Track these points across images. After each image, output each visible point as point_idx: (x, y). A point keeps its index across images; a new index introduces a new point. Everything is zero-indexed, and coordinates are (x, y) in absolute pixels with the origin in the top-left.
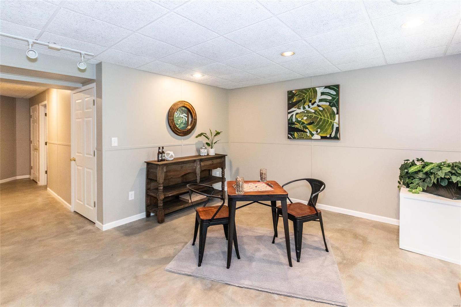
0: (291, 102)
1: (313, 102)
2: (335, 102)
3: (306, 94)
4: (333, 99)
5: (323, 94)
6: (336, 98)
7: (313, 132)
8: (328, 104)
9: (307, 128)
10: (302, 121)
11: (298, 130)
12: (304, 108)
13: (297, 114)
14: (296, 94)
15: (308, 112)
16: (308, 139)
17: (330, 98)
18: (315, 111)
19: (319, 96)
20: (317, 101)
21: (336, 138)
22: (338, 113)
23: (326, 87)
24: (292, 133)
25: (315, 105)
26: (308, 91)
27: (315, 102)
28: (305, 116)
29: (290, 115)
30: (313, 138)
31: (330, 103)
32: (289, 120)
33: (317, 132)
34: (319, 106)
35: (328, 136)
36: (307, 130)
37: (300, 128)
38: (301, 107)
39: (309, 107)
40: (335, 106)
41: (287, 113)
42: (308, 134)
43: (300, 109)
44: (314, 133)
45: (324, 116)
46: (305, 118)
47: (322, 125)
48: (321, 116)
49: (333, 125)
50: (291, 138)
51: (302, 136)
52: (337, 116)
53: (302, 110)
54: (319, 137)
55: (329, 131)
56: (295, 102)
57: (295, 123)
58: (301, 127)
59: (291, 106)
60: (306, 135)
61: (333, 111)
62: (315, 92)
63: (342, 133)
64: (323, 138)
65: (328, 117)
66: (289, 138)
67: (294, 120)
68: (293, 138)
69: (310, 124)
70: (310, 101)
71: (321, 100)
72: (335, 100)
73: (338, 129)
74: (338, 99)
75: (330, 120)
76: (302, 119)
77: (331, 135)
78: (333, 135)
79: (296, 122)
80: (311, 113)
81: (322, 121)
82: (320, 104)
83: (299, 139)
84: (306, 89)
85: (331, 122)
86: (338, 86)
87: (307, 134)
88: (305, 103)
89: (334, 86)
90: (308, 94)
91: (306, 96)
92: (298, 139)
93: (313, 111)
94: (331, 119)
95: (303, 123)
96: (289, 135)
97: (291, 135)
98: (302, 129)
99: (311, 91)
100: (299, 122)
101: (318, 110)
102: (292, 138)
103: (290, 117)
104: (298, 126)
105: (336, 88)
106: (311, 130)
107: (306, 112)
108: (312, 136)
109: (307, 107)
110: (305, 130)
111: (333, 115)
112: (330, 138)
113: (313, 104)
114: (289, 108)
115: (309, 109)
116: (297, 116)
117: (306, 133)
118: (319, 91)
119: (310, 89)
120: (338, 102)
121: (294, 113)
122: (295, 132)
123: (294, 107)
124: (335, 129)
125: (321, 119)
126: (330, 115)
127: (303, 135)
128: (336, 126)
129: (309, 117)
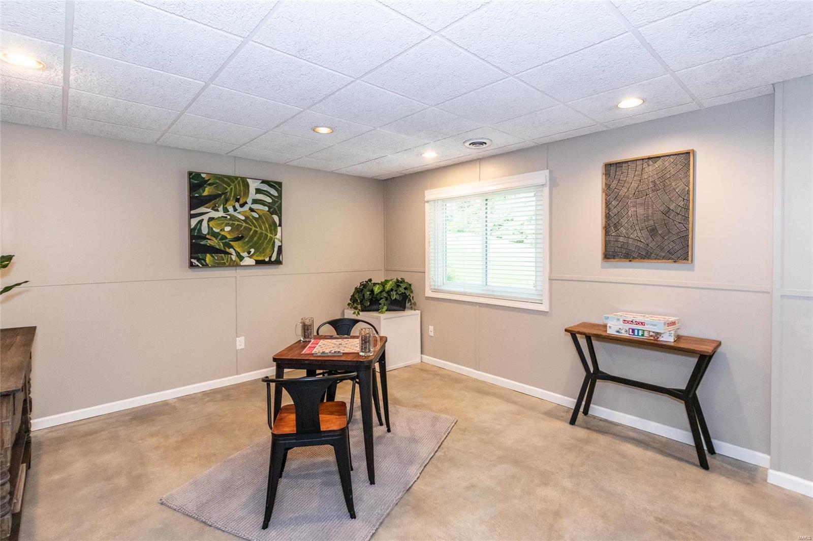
0: (197, 195)
1: (242, 201)
2: (276, 208)
3: (229, 186)
4: (274, 202)
5: (258, 191)
6: (277, 202)
7: (242, 254)
8: (266, 208)
9: (232, 247)
10: (223, 233)
11: (213, 250)
12: (225, 210)
13: (211, 219)
14: (209, 182)
15: (233, 218)
16: (233, 266)
17: (269, 200)
18: (245, 217)
19: (252, 195)
20: (249, 201)
21: (278, 262)
22: (280, 225)
23: (264, 182)
24: (200, 256)
25: (246, 208)
26: (233, 182)
27: (246, 203)
28: (227, 225)
29: (194, 222)
30: (242, 263)
31: (270, 208)
32: (192, 231)
33: (249, 253)
34: (252, 210)
35: (267, 259)
36: (231, 250)
37: (218, 247)
38: (219, 207)
39: (235, 210)
40: (277, 214)
41: (187, 216)
42: (234, 257)
43: (217, 210)
44: (245, 254)
45: (261, 228)
46: (228, 229)
47: (256, 243)
48: (255, 227)
49: (274, 242)
50: (198, 266)
51: (222, 261)
52: (279, 228)
53: (221, 213)
54: (251, 262)
55: (268, 251)
56: (206, 196)
57: (207, 236)
58: (219, 245)
59: (195, 203)
60: (229, 259)
61: (274, 223)
62: (247, 186)
63: (285, 257)
64: (258, 263)
65: (266, 230)
66: (192, 265)
67: (205, 230)
68: (203, 265)
69: (237, 239)
70: (238, 200)
71: (255, 201)
72: (277, 205)
73: (280, 248)
74: (281, 203)
75: (269, 235)
76: (221, 230)
77: (270, 257)
78: (274, 258)
79: (208, 234)
80: (239, 220)
81: (257, 235)
82: (255, 206)
83: (215, 267)
84: (229, 177)
85: (271, 238)
86: (280, 184)
87: (231, 257)
88: (227, 201)
89: (275, 182)
90: (232, 186)
91: (229, 189)
92: (213, 266)
93: (243, 218)
94: (271, 233)
95: (224, 237)
96: (193, 260)
97: (199, 260)
98: (222, 249)
99: (239, 183)
100: (215, 235)
101: (251, 217)
102: (201, 266)
103: (197, 225)
104: (214, 242)
105: (277, 186)
106: (238, 250)
107: (229, 217)
108: (241, 261)
109: (231, 209)
110: (227, 250)
111: (273, 227)
112: (270, 263)
113: (242, 206)
114: (192, 206)
115: (235, 214)
116: (211, 224)
117: (229, 256)
118: (253, 185)
119: (236, 178)
120: (280, 207)
121: (205, 218)
122: (207, 253)
123: (205, 206)
124: (276, 249)
125: (256, 232)
126: (270, 226)
127: (224, 260)
128: (277, 243)
129: (235, 228)
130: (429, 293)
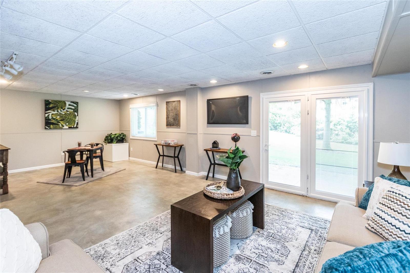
0: (47, 107)
1: (63, 108)
2: (76, 110)
3: (59, 104)
4: (75, 108)
5: (69, 105)
6: (76, 108)
7: (63, 125)
8: (73, 110)
9: (60, 123)
10: (57, 118)
11: (53, 124)
12: (58, 111)
13: (52, 114)
14: (52, 103)
15: (60, 114)
16: (60, 129)
17: (73, 108)
18: (65, 113)
19: (67, 106)
20: (66, 108)
21: (77, 127)
22: (78, 116)
23: (71, 102)
24: (49, 125)
25: (65, 110)
26: (60, 102)
27: (65, 109)
28: (58, 116)
29: (47, 115)
30: (63, 128)
31: (74, 110)
32: (46, 118)
33: (66, 124)
34: (67, 111)
35: (73, 127)
36: (60, 124)
37: (55, 123)
38: (55, 110)
39: (61, 111)
40: (76, 112)
41: (44, 113)
42: (61, 126)
43: (55, 111)
44: (64, 125)
45: (70, 116)
46: (58, 117)
47: (69, 121)
48: (68, 116)
49: (75, 121)
50: (48, 129)
51: (56, 127)
52: (77, 117)
53: (56, 112)
54: (67, 127)
55: (73, 124)
56: (50, 107)
57: (51, 120)
58: (55, 122)
59: (47, 109)
61: (75, 115)
62: (65, 104)
63: (79, 126)
64: (70, 128)
65: (72, 117)
66: (46, 128)
67: (50, 117)
68: (50, 128)
69: (62, 120)
70: (62, 108)
71: (68, 108)
72: (76, 109)
73: (77, 123)
74: (78, 109)
75: (73, 119)
76: (56, 117)
77: (74, 126)
78: (75, 126)
79: (51, 119)
80: (62, 114)
81: (69, 119)
82: (68, 110)
83: (54, 129)
84: (59, 101)
85: (74, 120)
86: (78, 103)
87: (59, 126)
88: (58, 108)
89: (75, 102)
90: (60, 104)
91: (59, 105)
92: (53, 129)
93: (64, 114)
94: (74, 118)
95: (57, 120)
96: (46, 127)
97: (48, 127)
98: (56, 123)
99: (62, 103)
100: (54, 119)
101: (67, 113)
102: (49, 128)
103: (48, 116)
104: (53, 121)
105: (77, 103)
106: (62, 124)
107: (59, 113)
108: (63, 127)
109: (59, 111)
110: (58, 124)
111: (75, 116)
112: (74, 128)
113: (64, 110)
114: (46, 110)
115: (61, 112)
116: (53, 116)
117: (59, 125)
118: (67, 103)
119: (61, 101)
120: (77, 110)
121: (51, 114)
122: (51, 124)
123: (50, 110)
124: (76, 123)
125: (68, 118)
126: (74, 116)
128: (76, 122)
129: (61, 117)
130: (131, 138)
